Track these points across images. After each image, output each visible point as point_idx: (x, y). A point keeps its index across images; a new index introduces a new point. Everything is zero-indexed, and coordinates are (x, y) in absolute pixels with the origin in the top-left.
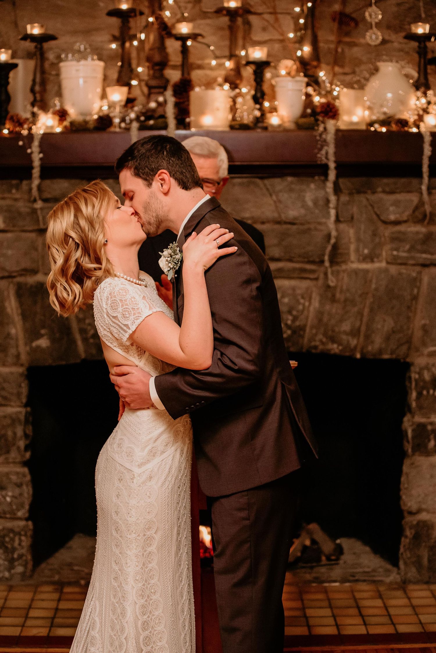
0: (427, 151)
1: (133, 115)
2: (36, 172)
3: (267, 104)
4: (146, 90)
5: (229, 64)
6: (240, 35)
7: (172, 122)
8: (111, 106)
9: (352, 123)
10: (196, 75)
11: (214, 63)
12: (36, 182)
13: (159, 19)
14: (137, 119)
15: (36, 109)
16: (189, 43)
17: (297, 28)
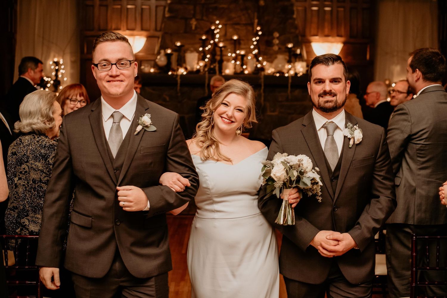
0: (290, 81)
1: (206, 69)
2: (179, 85)
3: (244, 67)
4: (210, 62)
5: (234, 55)
6: (237, 46)
7: (217, 72)
8: (200, 67)
9: (268, 73)
10: (224, 58)
11: (229, 54)
12: (179, 88)
13: (214, 42)
14: (208, 71)
15: (179, 67)
16: (223, 49)
17: (254, 45)
